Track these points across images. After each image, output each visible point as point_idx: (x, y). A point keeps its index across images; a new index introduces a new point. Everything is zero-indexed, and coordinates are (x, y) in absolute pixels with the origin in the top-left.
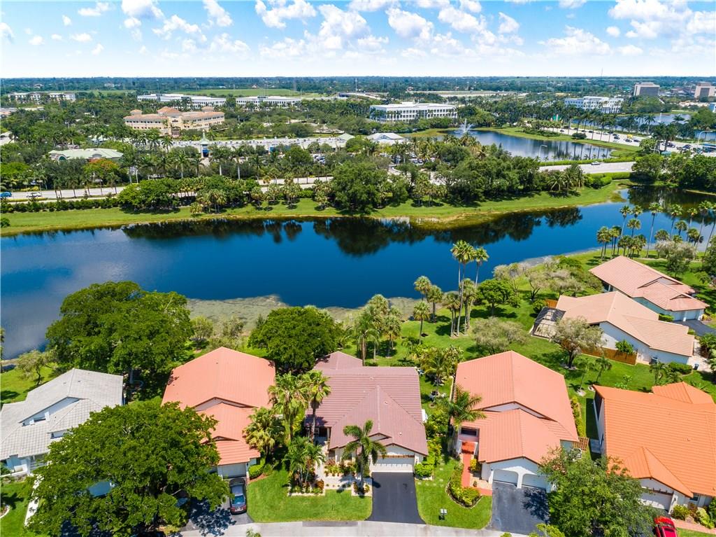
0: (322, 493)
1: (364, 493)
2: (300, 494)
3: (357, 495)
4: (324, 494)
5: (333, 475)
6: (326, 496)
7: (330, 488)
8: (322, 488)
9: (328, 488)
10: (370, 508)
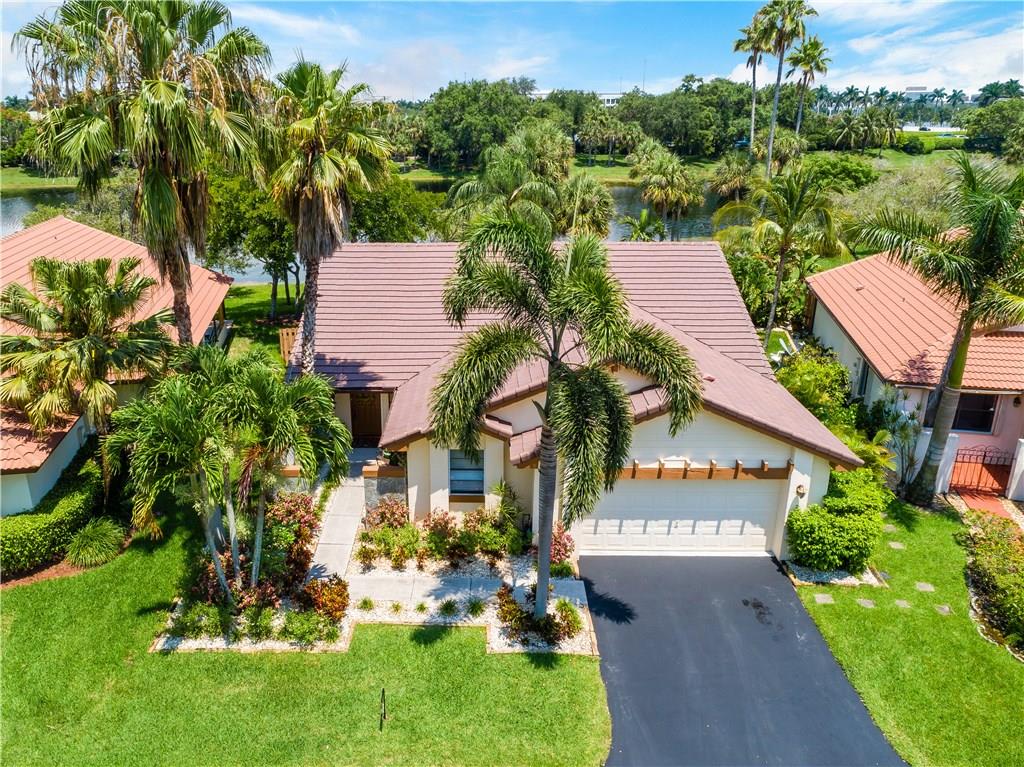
0: (332, 636)
1: (553, 640)
2: (219, 643)
3: (518, 648)
4: (342, 645)
5: (399, 566)
6: (354, 651)
7: (382, 615)
8: (334, 616)
9: (368, 617)
10: (599, 715)
